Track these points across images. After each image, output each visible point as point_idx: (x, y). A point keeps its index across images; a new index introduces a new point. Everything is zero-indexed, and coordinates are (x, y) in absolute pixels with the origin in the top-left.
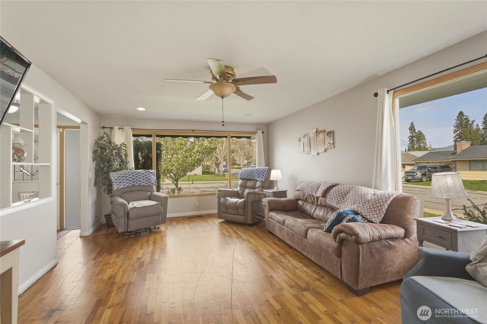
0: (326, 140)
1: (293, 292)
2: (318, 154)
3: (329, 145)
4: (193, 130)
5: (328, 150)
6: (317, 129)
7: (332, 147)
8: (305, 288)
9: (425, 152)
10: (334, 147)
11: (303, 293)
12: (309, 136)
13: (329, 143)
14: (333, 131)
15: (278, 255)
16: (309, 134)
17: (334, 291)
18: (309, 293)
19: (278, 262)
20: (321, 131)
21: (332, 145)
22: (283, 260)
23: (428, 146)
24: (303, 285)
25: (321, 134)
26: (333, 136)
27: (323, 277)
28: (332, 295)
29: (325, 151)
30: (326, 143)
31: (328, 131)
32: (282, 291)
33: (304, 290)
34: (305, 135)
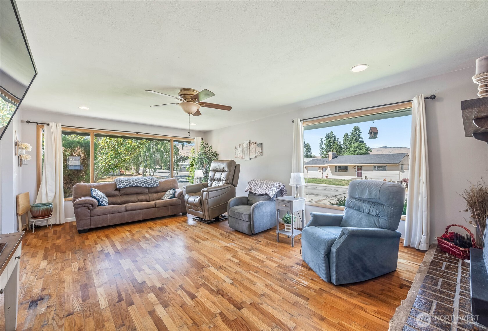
0: (256, 149)
1: (244, 252)
2: (250, 159)
3: (258, 153)
4: (137, 133)
5: (257, 157)
6: (250, 141)
7: (261, 155)
8: (251, 249)
9: (311, 159)
10: (262, 155)
11: (250, 251)
12: (243, 145)
13: (259, 152)
14: (262, 143)
15: (226, 233)
16: (244, 144)
17: (269, 248)
18: (254, 251)
19: (228, 237)
20: (253, 143)
21: (261, 153)
22: (231, 236)
23: (313, 154)
24: (250, 248)
25: (253, 145)
26: (262, 147)
27: (260, 241)
28: (268, 249)
29: (256, 157)
30: (257, 151)
31: (258, 143)
32: (237, 253)
33: (251, 250)
34: (240, 145)
